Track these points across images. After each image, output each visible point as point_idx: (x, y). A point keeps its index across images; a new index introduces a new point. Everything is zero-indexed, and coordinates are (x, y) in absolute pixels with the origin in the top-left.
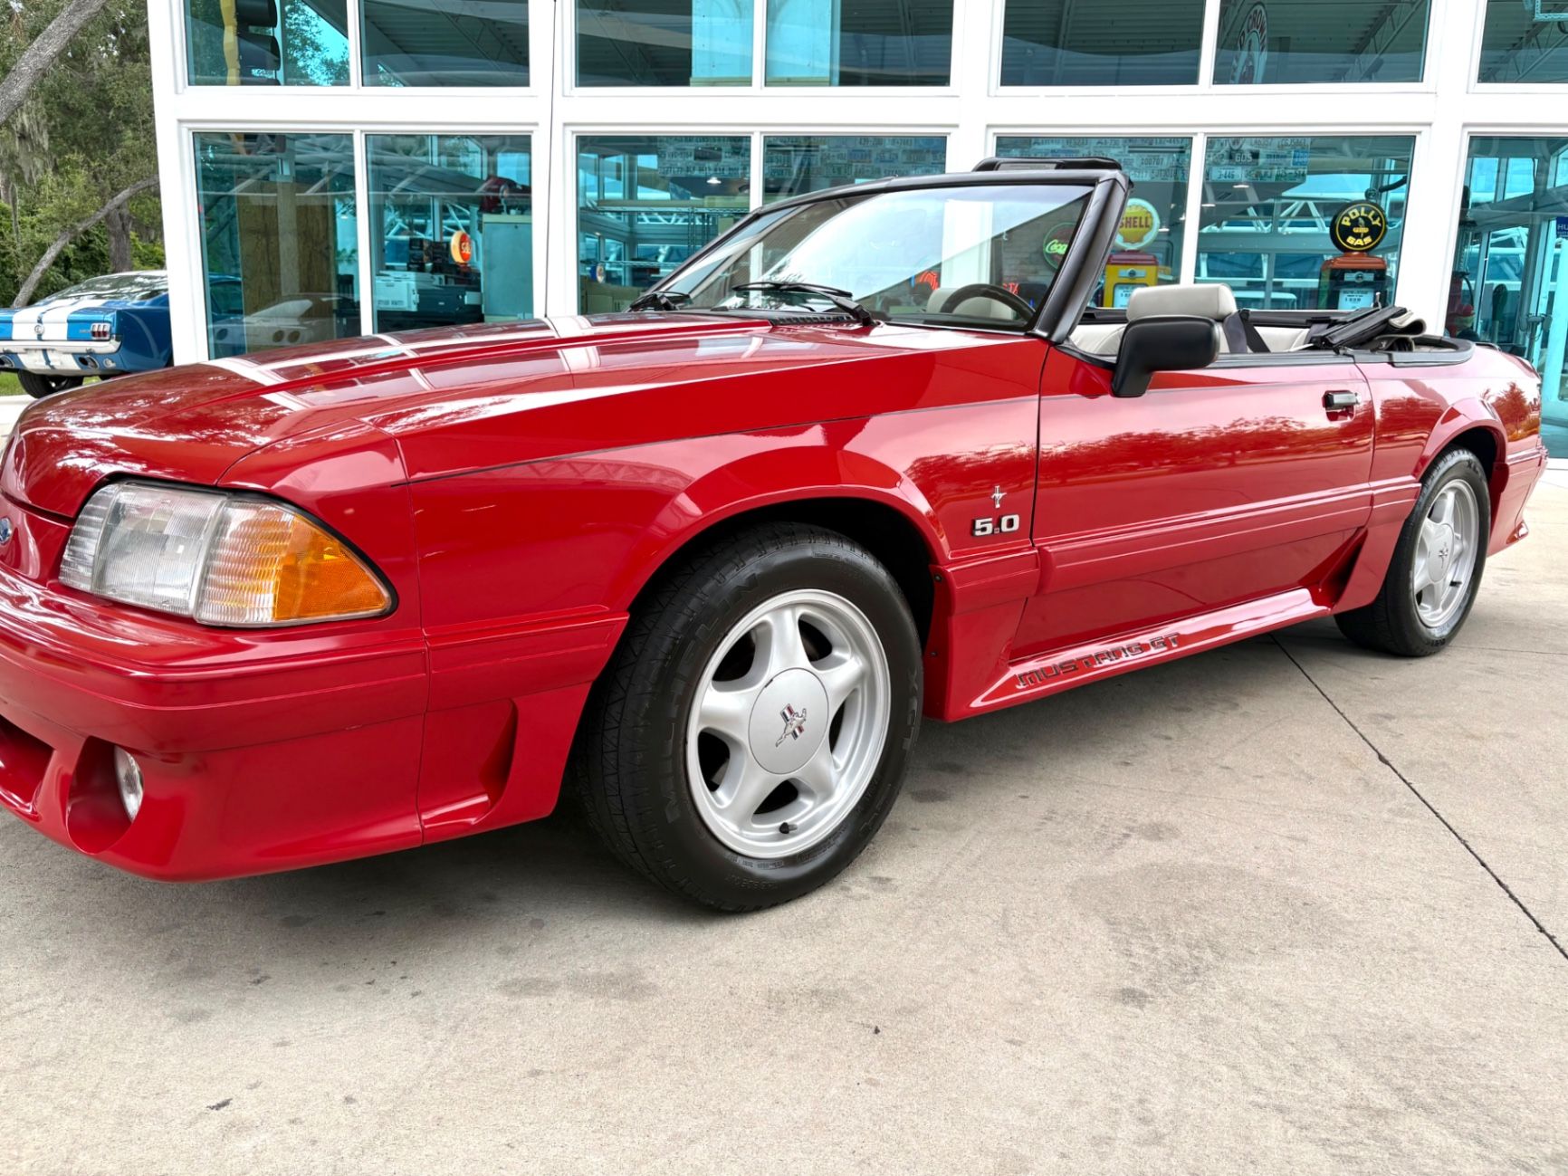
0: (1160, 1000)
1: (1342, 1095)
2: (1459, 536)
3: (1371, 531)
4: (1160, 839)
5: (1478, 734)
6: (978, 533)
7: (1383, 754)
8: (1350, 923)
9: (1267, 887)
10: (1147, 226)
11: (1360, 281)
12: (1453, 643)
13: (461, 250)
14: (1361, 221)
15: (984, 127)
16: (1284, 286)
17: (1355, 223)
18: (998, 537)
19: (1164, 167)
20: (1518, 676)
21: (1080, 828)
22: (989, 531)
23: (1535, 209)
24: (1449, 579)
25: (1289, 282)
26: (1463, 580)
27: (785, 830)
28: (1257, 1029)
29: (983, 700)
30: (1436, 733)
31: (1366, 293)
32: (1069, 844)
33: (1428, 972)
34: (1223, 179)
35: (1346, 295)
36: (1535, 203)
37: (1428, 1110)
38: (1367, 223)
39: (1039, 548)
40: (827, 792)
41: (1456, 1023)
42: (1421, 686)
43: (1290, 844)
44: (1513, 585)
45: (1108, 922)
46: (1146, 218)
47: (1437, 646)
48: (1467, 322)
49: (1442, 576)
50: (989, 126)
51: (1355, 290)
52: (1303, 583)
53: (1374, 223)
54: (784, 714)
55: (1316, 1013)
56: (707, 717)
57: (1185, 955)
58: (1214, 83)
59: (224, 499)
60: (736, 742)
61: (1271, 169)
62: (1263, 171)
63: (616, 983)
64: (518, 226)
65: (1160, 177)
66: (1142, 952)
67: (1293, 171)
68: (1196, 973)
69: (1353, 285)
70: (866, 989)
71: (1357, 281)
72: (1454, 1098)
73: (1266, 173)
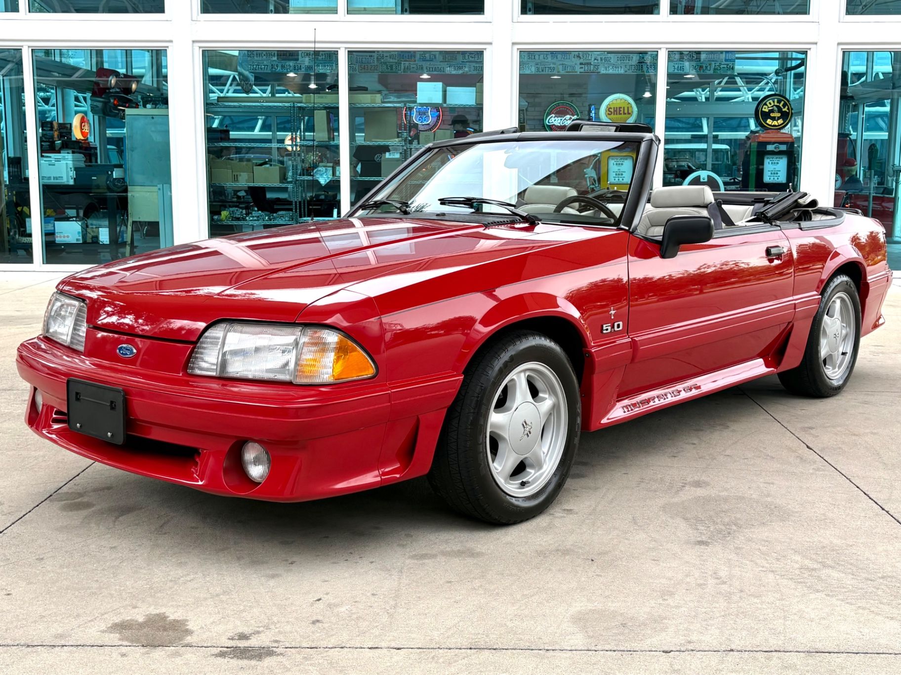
0: (715, 543)
1: (797, 566)
2: (845, 325)
3: (795, 324)
4: (701, 487)
5: (856, 433)
6: (605, 332)
7: (809, 445)
8: (797, 512)
9: (757, 502)
10: (629, 113)
11: (777, 150)
12: (845, 389)
13: (81, 129)
14: (775, 108)
16: (721, 137)
17: (771, 110)
18: (613, 333)
19: (634, 63)
20: (880, 404)
21: (659, 484)
22: (609, 331)
23: (894, 88)
24: (841, 350)
26: (848, 352)
27: (523, 484)
28: (759, 549)
29: (607, 420)
30: (836, 434)
31: (782, 158)
32: (655, 491)
33: (832, 526)
34: (676, 71)
35: (769, 160)
36: (894, 84)
37: (833, 567)
38: (780, 110)
39: (632, 338)
40: (539, 465)
41: (844, 541)
42: (828, 412)
43: (765, 485)
44: (881, 355)
45: (684, 518)
46: (628, 108)
47: (835, 391)
48: (852, 171)
49: (837, 349)
50: (514, 44)
51: (775, 157)
52: (760, 356)
53: (784, 110)
54: (523, 425)
55: (784, 542)
56: (492, 426)
57: (723, 528)
58: (670, 14)
59: (301, 328)
60: (503, 439)
61: (710, 65)
62: (704, 66)
63: (463, 552)
64: (153, 118)
65: (631, 71)
66: (703, 528)
67: (725, 66)
68: (729, 533)
69: (772, 153)
70: (581, 548)
71: (775, 150)
72: (843, 563)
73: (706, 67)
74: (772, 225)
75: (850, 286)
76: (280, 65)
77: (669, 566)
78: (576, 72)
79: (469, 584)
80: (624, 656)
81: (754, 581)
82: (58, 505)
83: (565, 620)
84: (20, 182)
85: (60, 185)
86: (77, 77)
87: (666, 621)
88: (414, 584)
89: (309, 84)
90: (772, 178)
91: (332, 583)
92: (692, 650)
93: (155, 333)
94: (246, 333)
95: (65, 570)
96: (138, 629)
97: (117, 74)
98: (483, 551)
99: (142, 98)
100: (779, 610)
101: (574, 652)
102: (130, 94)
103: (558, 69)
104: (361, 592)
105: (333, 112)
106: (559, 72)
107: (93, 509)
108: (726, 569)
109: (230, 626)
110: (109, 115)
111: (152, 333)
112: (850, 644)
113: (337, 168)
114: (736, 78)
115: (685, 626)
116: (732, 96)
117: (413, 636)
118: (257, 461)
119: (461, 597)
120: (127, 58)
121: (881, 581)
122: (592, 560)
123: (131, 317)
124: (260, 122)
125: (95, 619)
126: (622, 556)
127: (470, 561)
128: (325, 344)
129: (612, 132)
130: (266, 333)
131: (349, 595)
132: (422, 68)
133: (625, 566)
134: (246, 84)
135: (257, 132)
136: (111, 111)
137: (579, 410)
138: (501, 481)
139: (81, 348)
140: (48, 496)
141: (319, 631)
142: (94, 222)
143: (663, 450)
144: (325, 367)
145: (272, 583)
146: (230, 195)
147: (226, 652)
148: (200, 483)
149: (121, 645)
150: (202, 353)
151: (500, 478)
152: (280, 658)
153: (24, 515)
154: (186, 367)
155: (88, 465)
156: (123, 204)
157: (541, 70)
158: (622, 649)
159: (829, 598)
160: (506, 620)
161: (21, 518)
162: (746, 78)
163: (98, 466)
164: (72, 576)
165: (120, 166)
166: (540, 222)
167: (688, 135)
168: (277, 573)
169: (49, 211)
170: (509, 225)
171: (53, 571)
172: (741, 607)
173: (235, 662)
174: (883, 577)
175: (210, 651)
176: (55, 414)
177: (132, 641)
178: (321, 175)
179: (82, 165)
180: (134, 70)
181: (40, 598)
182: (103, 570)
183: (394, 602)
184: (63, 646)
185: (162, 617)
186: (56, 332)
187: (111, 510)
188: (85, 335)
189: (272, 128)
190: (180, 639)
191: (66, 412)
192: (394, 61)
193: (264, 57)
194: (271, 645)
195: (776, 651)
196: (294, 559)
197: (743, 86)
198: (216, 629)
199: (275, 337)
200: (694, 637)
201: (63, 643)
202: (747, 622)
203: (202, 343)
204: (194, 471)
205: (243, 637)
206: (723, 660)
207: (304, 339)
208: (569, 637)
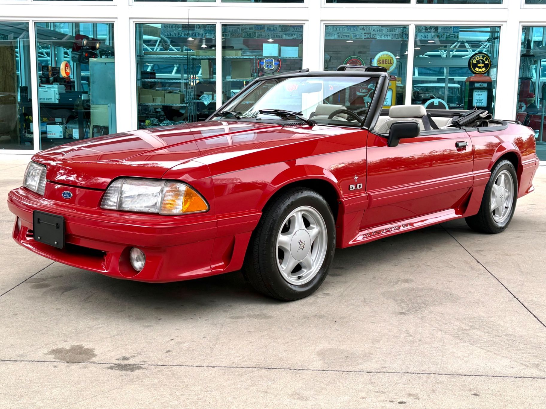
0: (410, 314)
1: (456, 327)
2: (507, 190)
3: (474, 188)
4: (408, 282)
5: (509, 254)
6: (351, 189)
7: (478, 260)
8: (462, 298)
9: (440, 292)
10: (391, 63)
12: (506, 229)
13: (66, 71)
14: (481, 61)
15: (320, 21)
16: (455, 80)
17: (478, 62)
18: (356, 190)
19: (397, 33)
20: (527, 238)
21: (383, 281)
22: (354, 189)
24: (505, 205)
25: (457, 78)
26: (509, 206)
27: (299, 278)
28: (436, 318)
29: (352, 242)
30: (496, 255)
31: (484, 92)
32: (380, 284)
33: (482, 306)
34: (423, 38)
35: (476, 93)
37: (477, 329)
38: (483, 62)
39: (368, 194)
40: (309, 267)
41: (487, 315)
42: (494, 242)
43: (447, 282)
44: (534, 210)
45: (394, 300)
46: (391, 60)
47: (500, 230)
48: (531, 100)
49: (502, 205)
50: (321, 21)
51: (480, 91)
52: (452, 207)
53: (486, 62)
54: (299, 243)
55: (451, 314)
56: (280, 242)
57: (417, 305)
58: (417, 3)
59: (164, 182)
60: (287, 250)
61: (444, 34)
62: (440, 35)
63: (260, 316)
64: (106, 64)
65: (395, 38)
66: (405, 305)
67: (453, 35)
68: (420, 308)
69: (478, 88)
70: (330, 315)
71: (480, 87)
72: (484, 327)
73: (441, 36)
74: (460, 128)
75: (510, 167)
76: (183, 33)
77: (380, 325)
78: (362, 38)
79: (261, 333)
80: (343, 374)
81: (429, 335)
82: (30, 285)
83: (313, 354)
84: (27, 101)
85: (50, 103)
86: (65, 40)
87: (372, 356)
88: (229, 332)
89: (201, 45)
90: (478, 104)
91: (181, 331)
92: (384, 372)
93: (87, 185)
94: (133, 185)
95: (29, 320)
96: (66, 353)
97: (87, 38)
98: (273, 315)
99: (100, 52)
100: (440, 351)
101: (315, 371)
102: (95, 50)
103: (351, 36)
104: (197, 336)
105: (212, 61)
106: (351, 38)
107: (50, 288)
108: (414, 328)
109: (119, 352)
110: (82, 63)
111: (86, 185)
112: (478, 370)
113: (215, 95)
114: (465, 43)
115: (383, 359)
116: (462, 55)
117: (223, 360)
118: (138, 259)
119: (255, 340)
120: (94, 28)
121: (505, 337)
122: (335, 322)
123: (74, 176)
124: (175, 69)
125: (42, 347)
126: (354, 319)
127: (263, 320)
128: (178, 191)
129: (363, 72)
130: (144, 185)
131: (190, 337)
132: (269, 35)
133: (354, 325)
134: (166, 45)
135: (173, 74)
136: (83, 60)
137: (335, 235)
138: (285, 275)
139: (43, 194)
140: (25, 280)
141: (169, 356)
142: (70, 126)
143: (390, 262)
144: (178, 205)
145: (147, 330)
146: (151, 111)
147: (114, 367)
148: (106, 271)
149: (54, 361)
150: (109, 196)
151: (285, 274)
152: (144, 371)
153: (10, 290)
154: (100, 204)
155: (50, 263)
156: (87, 116)
157: (340, 37)
158: (343, 370)
159: (471, 345)
160: (278, 353)
161: (8, 292)
162: (471, 44)
163: (57, 264)
164: (32, 324)
165: (86, 93)
166: (316, 124)
167: (435, 78)
168: (150, 324)
169: (45, 119)
170: (297, 126)
171: (22, 321)
172: (418, 349)
173: (118, 372)
174: (506, 335)
175: (105, 365)
176: (28, 232)
177: (61, 359)
178: (205, 99)
179: (64, 91)
180: (98, 36)
181: (12, 335)
182: (51, 321)
183: (215, 342)
184: (22, 361)
185: (81, 347)
186: (30, 184)
187: (60, 289)
188: (45, 186)
189: (181, 72)
190: (89, 359)
191: (32, 230)
192: (252, 31)
193: (174, 28)
194: (140, 363)
195: (434, 374)
196: (161, 317)
197: (469, 49)
198: (110, 354)
199: (149, 187)
200: (387, 365)
201: (22, 359)
202: (419, 358)
203: (109, 190)
204: (103, 265)
205: (125, 359)
206: (401, 378)
207: (166, 189)
208: (314, 363)
